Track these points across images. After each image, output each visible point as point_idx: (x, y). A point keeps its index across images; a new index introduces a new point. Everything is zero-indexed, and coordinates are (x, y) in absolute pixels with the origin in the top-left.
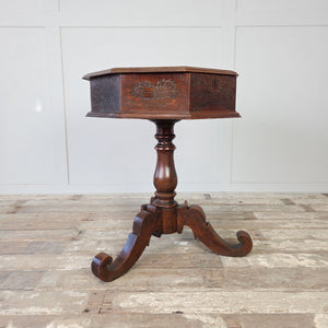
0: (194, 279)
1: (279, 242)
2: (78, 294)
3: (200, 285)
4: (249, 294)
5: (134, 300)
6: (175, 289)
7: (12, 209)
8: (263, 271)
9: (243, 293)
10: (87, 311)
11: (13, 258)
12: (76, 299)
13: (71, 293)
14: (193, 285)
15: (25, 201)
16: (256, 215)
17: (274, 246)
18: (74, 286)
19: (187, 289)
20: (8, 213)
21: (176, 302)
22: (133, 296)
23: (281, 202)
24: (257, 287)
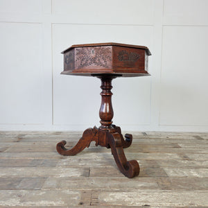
0: (151, 184)
1: (201, 161)
2: (72, 193)
3: (156, 188)
4: (191, 194)
5: (112, 197)
6: (139, 190)
7: (16, 140)
8: (197, 179)
9: (187, 193)
10: (81, 204)
11: (23, 169)
12: (72, 196)
13: (68, 192)
14: (151, 188)
15: (24, 135)
16: (180, 145)
17: (199, 164)
18: (69, 187)
19: (148, 190)
20: (15, 142)
21: (143, 198)
22: (111, 194)
23: (194, 138)
24: (195, 189)
